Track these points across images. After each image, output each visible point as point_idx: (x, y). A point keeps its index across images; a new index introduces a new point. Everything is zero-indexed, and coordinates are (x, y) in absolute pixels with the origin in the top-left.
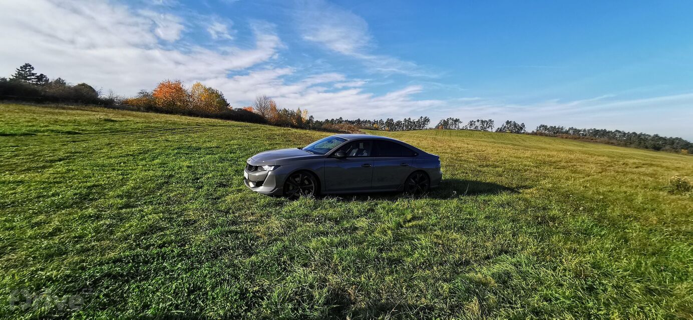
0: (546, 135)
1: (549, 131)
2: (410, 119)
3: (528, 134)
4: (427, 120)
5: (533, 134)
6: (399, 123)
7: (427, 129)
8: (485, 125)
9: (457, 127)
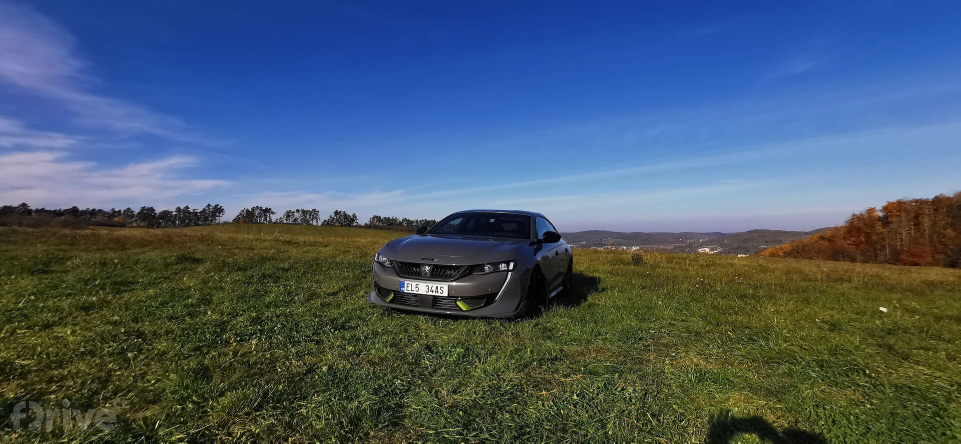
0: (381, 228)
1: (383, 223)
2: (187, 207)
3: (361, 227)
4: (218, 210)
5: (367, 226)
6: (166, 215)
7: (219, 223)
8: (308, 217)
9: (268, 219)
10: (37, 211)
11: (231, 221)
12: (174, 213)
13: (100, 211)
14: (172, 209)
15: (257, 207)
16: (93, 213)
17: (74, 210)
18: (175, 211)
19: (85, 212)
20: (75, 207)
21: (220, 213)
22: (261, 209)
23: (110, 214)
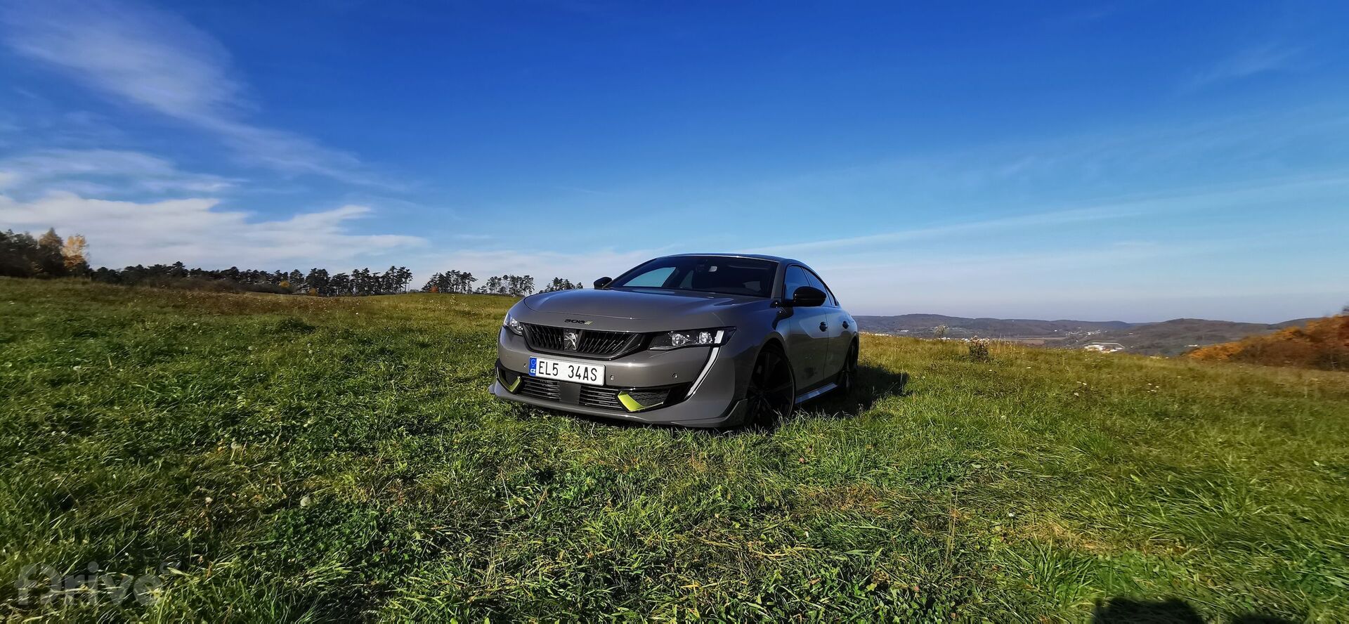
2: (366, 270)
4: (404, 275)
7: (405, 292)
8: (519, 286)
9: (467, 288)
10: (193, 272)
11: (420, 290)
12: (351, 278)
13: (263, 273)
14: (349, 272)
15: (453, 271)
16: (255, 275)
17: (234, 271)
18: (352, 275)
19: (246, 274)
20: (234, 268)
21: (406, 278)
22: (457, 274)
23: (275, 277)
